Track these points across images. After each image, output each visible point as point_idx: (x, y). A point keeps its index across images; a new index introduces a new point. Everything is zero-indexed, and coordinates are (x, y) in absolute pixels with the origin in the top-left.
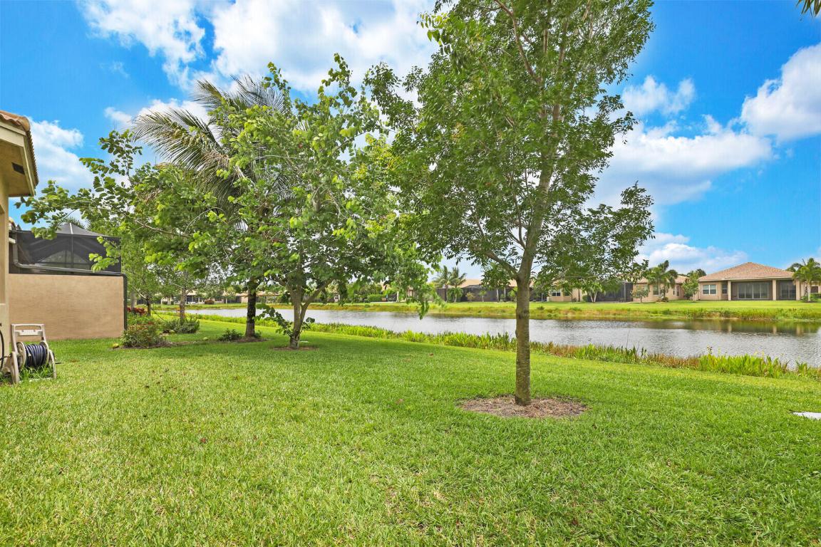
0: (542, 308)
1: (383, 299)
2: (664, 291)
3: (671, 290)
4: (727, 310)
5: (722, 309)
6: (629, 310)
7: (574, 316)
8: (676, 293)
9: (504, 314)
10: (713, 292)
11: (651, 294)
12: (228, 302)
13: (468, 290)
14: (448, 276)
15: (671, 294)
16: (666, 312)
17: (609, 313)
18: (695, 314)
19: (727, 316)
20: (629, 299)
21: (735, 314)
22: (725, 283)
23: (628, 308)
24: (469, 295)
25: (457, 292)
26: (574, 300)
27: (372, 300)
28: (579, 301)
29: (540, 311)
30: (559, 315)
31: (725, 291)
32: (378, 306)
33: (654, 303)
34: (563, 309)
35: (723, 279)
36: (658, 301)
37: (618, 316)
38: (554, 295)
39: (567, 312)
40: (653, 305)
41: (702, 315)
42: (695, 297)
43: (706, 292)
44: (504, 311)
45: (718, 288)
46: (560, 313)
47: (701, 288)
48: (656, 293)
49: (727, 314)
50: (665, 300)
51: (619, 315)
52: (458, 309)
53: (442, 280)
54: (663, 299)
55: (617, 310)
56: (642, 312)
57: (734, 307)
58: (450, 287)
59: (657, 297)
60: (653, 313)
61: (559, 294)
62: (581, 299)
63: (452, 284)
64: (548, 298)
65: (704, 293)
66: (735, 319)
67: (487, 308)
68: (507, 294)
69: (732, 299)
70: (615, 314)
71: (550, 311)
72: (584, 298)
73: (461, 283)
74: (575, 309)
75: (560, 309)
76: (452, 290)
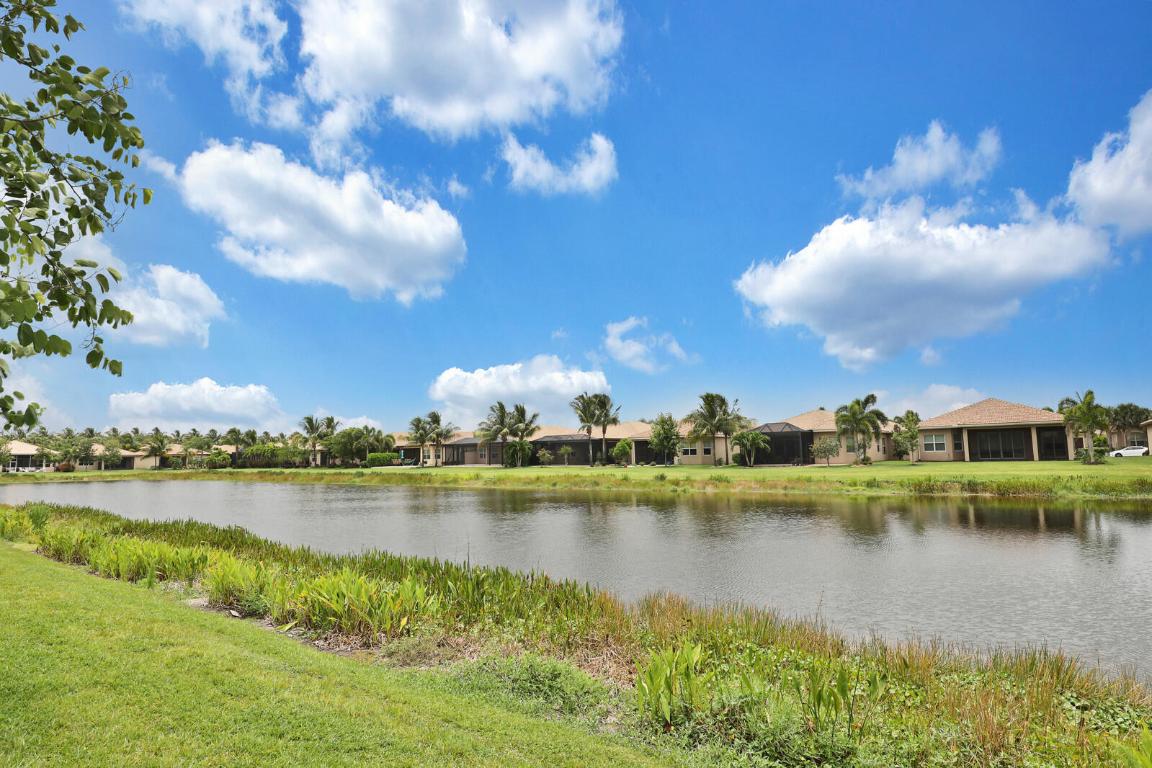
0: (662, 478)
1: (395, 461)
2: (864, 447)
3: (874, 443)
4: (971, 478)
5: (962, 477)
6: (809, 480)
7: (717, 491)
8: (881, 448)
9: (597, 488)
10: (940, 447)
11: (843, 450)
12: (107, 468)
13: (539, 445)
14: (507, 420)
15: (874, 450)
16: (871, 484)
17: (774, 486)
18: (920, 486)
19: (972, 491)
20: (808, 460)
21: (985, 487)
22: (957, 433)
23: (808, 475)
24: (543, 453)
25: (522, 449)
26: (718, 463)
27: (374, 463)
28: (727, 463)
29: (660, 483)
30: (692, 490)
31: (958, 446)
32: (378, 474)
33: (849, 466)
34: (698, 478)
35: (955, 425)
36: (856, 463)
37: (792, 492)
38: (686, 452)
39: (705, 483)
40: (848, 469)
41: (931, 489)
42: (913, 456)
43: (928, 447)
44: (596, 484)
45: (948, 441)
46: (692, 486)
47: (921, 440)
48: (850, 449)
49: (972, 486)
50: (866, 461)
51: (793, 488)
52: (519, 480)
53: (494, 428)
54: (863, 460)
55: (789, 481)
56: (831, 482)
57: (982, 473)
58: (510, 439)
59: (852, 456)
60: (850, 485)
61: (694, 452)
62: (730, 460)
63: (515, 434)
64: (676, 459)
65: (926, 449)
66: (988, 495)
67: (568, 478)
68: (607, 451)
69: (972, 460)
70: (785, 488)
71: (676, 483)
72: (735, 458)
73: (531, 433)
74: (719, 479)
75: (693, 478)
76: (513, 445)
